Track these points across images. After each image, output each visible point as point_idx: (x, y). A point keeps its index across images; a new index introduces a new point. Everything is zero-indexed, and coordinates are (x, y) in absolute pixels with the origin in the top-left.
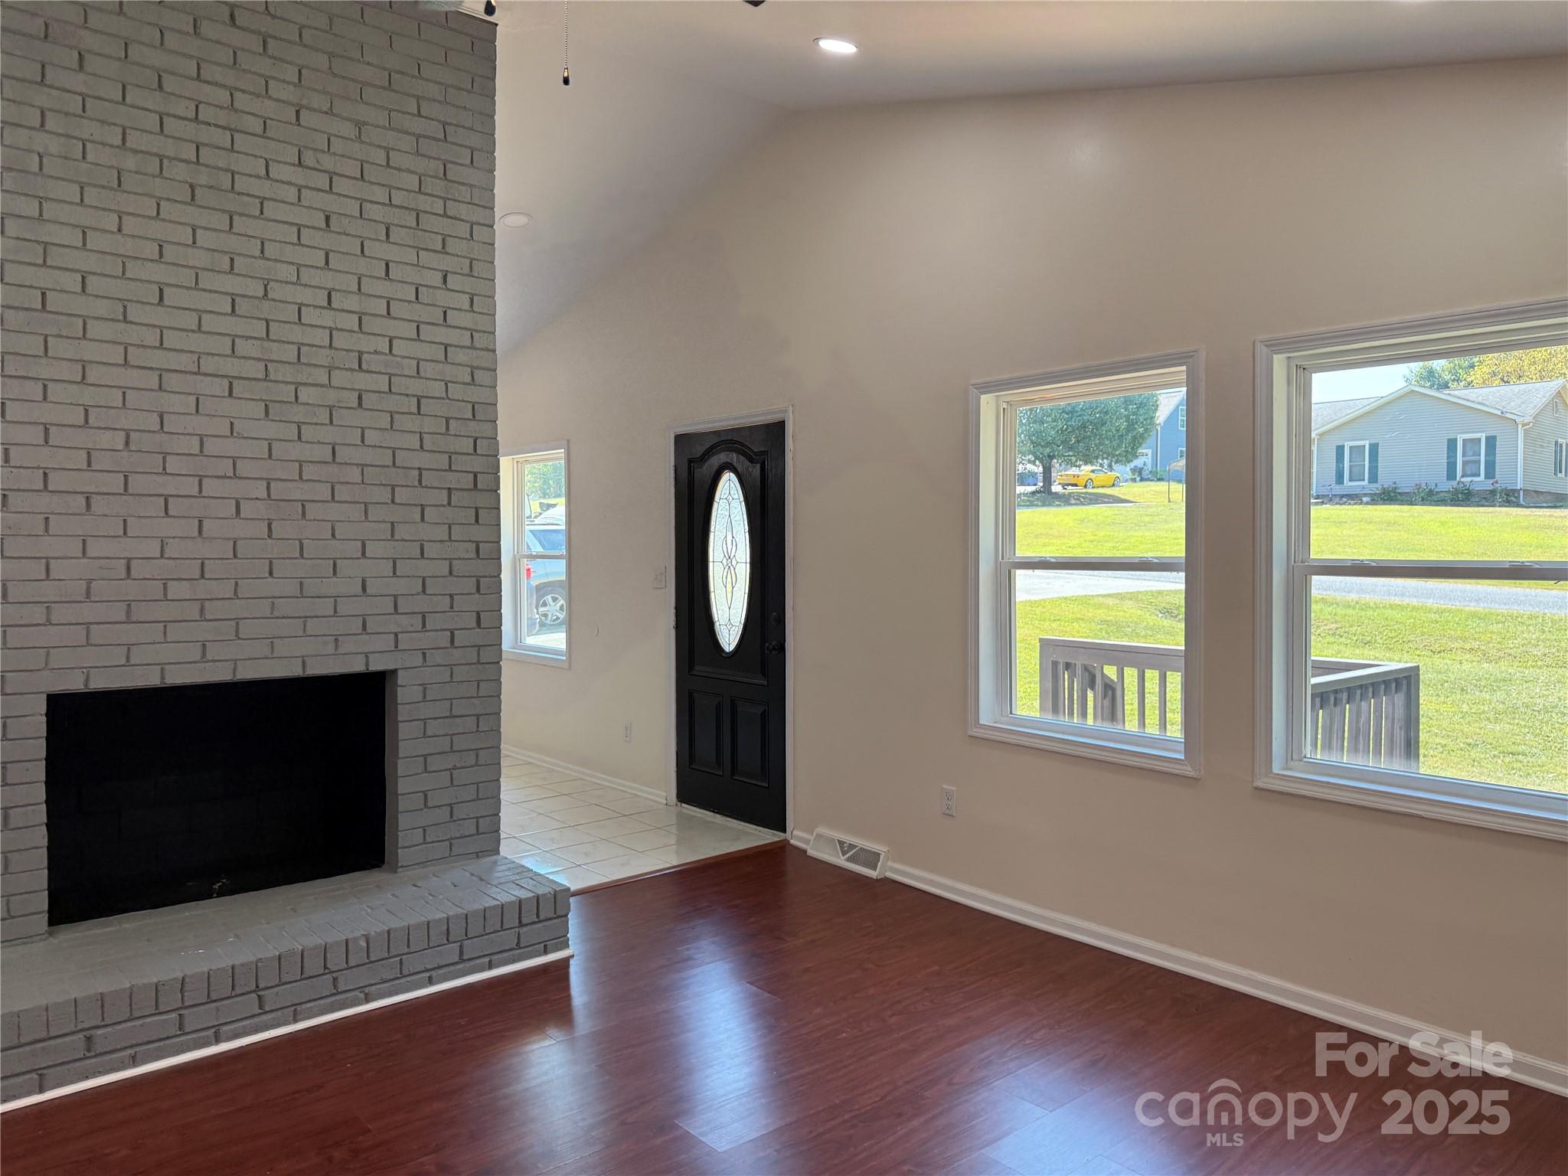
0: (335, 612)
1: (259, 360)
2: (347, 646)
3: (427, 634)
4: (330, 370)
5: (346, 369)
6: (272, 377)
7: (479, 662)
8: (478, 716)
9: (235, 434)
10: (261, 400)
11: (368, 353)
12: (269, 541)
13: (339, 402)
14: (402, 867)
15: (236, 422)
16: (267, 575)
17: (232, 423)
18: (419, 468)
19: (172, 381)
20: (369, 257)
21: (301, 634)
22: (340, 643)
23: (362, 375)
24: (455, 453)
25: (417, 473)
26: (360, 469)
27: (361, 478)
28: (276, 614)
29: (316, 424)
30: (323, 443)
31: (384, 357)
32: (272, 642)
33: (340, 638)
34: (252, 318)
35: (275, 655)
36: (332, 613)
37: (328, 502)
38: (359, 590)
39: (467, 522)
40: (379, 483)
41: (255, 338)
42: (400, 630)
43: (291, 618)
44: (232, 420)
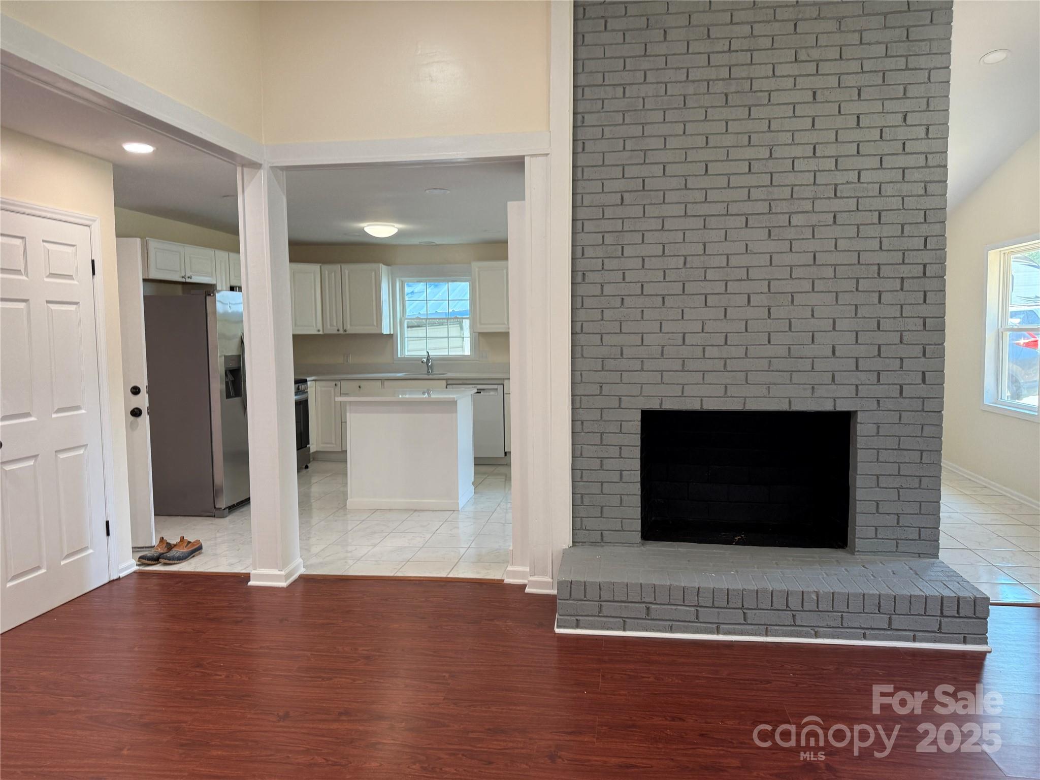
0: (813, 368)
1: (765, 200)
2: (821, 391)
3: (881, 386)
4: (814, 200)
5: (825, 198)
6: (774, 211)
7: (923, 410)
8: (922, 452)
9: (749, 252)
10: (766, 227)
11: (843, 184)
12: (769, 321)
13: (819, 222)
14: (858, 551)
15: (749, 243)
16: (767, 343)
17: (747, 245)
18: (878, 264)
19: (712, 223)
20: (845, 114)
21: (789, 382)
22: (815, 390)
23: (836, 201)
24: (908, 250)
25: (876, 267)
26: (833, 267)
27: (833, 274)
28: (771, 368)
29: (803, 239)
30: (807, 252)
31: (853, 185)
32: (769, 387)
33: (816, 386)
34: (762, 173)
35: (770, 396)
36: (810, 369)
37: (809, 292)
38: (830, 354)
39: (916, 303)
40: (847, 277)
41: (763, 186)
42: (860, 383)
43: (782, 371)
44: (747, 242)
